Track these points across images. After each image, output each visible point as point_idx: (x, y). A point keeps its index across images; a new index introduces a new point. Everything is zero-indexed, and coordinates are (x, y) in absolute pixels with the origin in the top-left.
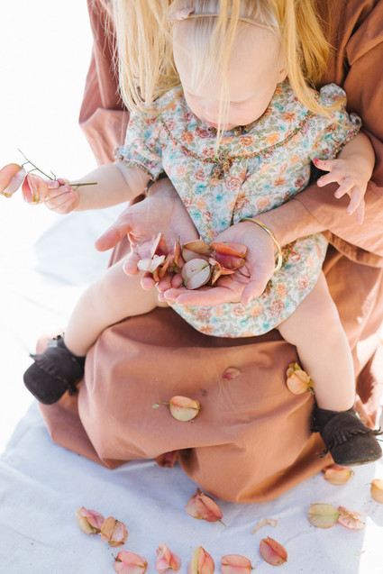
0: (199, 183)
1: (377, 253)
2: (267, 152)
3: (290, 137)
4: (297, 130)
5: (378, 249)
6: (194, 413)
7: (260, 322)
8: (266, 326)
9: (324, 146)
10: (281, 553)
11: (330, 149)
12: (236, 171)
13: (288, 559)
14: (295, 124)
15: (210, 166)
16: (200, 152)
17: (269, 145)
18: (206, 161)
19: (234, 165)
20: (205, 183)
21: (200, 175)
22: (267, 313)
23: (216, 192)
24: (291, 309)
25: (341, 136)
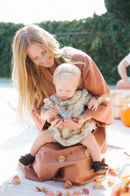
0: (62, 111)
1: (105, 123)
2: (75, 103)
3: (79, 99)
4: (80, 98)
5: (105, 121)
6: (64, 160)
7: (79, 139)
8: (80, 140)
9: (86, 101)
10: (88, 191)
11: (87, 101)
12: (70, 108)
13: (89, 193)
14: (80, 97)
15: (64, 107)
16: (62, 105)
17: (76, 101)
18: (63, 106)
19: (70, 106)
20: (64, 111)
21: (62, 110)
22: (80, 138)
23: (66, 113)
24: (86, 135)
25: (89, 98)
